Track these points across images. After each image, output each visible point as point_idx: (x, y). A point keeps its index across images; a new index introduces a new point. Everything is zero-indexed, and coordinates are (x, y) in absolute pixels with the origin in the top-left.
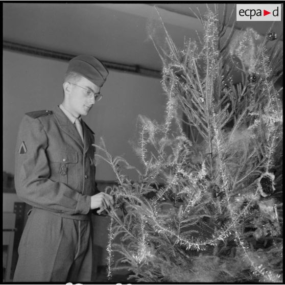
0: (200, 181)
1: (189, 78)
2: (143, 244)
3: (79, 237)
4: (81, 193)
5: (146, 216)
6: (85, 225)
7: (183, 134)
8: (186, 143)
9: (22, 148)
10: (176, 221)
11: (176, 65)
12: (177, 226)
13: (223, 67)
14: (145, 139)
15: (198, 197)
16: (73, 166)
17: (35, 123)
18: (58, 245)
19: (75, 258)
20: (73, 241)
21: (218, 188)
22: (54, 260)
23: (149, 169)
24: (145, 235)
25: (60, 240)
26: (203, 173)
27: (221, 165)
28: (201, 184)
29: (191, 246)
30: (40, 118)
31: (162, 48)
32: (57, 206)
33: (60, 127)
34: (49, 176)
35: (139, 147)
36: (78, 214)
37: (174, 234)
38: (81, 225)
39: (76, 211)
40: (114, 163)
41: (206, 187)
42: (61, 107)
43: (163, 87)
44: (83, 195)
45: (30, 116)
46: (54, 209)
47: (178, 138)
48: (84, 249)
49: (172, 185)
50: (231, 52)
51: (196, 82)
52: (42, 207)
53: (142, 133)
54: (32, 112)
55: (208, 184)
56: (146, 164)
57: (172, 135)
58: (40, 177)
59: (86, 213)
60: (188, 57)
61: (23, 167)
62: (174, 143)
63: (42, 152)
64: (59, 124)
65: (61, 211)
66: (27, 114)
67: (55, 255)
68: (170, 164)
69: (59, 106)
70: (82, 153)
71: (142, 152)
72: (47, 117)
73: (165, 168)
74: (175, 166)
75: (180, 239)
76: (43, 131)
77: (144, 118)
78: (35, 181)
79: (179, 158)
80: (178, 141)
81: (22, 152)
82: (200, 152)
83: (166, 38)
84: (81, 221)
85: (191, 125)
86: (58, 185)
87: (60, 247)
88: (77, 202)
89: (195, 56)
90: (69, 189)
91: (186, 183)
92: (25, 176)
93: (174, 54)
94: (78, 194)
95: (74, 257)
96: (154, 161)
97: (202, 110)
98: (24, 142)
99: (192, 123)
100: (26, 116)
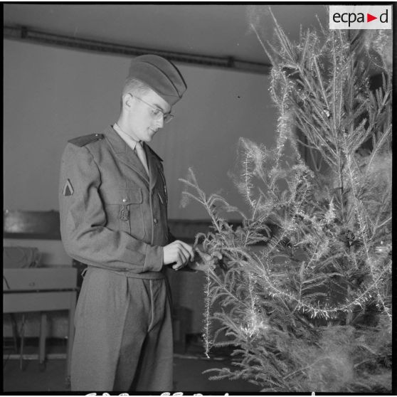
0: (327, 226)
1: (308, 82)
2: (252, 312)
3: (152, 302)
4: (149, 243)
5: (255, 274)
6: (159, 285)
7: (301, 161)
8: (306, 174)
9: (68, 188)
10: (296, 281)
11: (290, 66)
12: (298, 288)
13: (355, 65)
14: (249, 170)
15: (325, 248)
16: (137, 208)
17: (81, 154)
18: (125, 314)
19: (149, 330)
20: (144, 308)
21: (352, 235)
22: (121, 335)
23: (258, 211)
24: (255, 299)
25: (127, 307)
26: (331, 215)
27: (355, 204)
28: (329, 230)
29: (318, 314)
30: (87, 146)
31: (270, 42)
32: (119, 263)
33: (116, 156)
34: (106, 223)
35: (242, 181)
36: (148, 271)
37: (294, 298)
38: (153, 286)
39: (144, 268)
40: (209, 203)
41: (336, 234)
42: (116, 127)
43: (272, 97)
44: (152, 246)
45: (75, 144)
46: (114, 267)
47: (295, 167)
48: (159, 317)
49: (289, 232)
50: (367, 45)
51: (318, 89)
52: (99, 266)
53: (246, 163)
54: (76, 139)
55: (338, 230)
56: (252, 204)
57: (287, 162)
58: (93, 226)
59: (159, 270)
60: (306, 54)
61: (70, 213)
62: (289, 174)
63: (94, 191)
64: (114, 152)
65: (125, 269)
66: (69, 141)
67: (122, 327)
68: (285, 203)
69: (112, 126)
70: (148, 188)
71: (246, 189)
72: (97, 143)
73: (279, 208)
74: (292, 205)
75: (301, 304)
76: (93, 162)
77: (247, 142)
78: (87, 232)
79: (297, 195)
80: (295, 172)
81: (68, 193)
82: (326, 187)
83: (276, 30)
84: (153, 280)
85: (312, 147)
86: (118, 234)
87: (127, 316)
88: (144, 256)
89: (316, 52)
90: (133, 240)
91: (308, 229)
92: (74, 225)
93: (286, 50)
94: (145, 245)
95: (147, 328)
96: (263, 201)
97: (328, 130)
98: (69, 180)
99: (313, 145)
100: (70, 144)
